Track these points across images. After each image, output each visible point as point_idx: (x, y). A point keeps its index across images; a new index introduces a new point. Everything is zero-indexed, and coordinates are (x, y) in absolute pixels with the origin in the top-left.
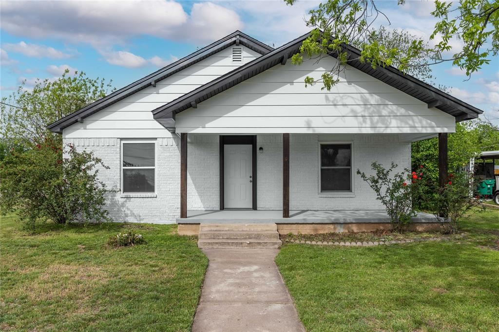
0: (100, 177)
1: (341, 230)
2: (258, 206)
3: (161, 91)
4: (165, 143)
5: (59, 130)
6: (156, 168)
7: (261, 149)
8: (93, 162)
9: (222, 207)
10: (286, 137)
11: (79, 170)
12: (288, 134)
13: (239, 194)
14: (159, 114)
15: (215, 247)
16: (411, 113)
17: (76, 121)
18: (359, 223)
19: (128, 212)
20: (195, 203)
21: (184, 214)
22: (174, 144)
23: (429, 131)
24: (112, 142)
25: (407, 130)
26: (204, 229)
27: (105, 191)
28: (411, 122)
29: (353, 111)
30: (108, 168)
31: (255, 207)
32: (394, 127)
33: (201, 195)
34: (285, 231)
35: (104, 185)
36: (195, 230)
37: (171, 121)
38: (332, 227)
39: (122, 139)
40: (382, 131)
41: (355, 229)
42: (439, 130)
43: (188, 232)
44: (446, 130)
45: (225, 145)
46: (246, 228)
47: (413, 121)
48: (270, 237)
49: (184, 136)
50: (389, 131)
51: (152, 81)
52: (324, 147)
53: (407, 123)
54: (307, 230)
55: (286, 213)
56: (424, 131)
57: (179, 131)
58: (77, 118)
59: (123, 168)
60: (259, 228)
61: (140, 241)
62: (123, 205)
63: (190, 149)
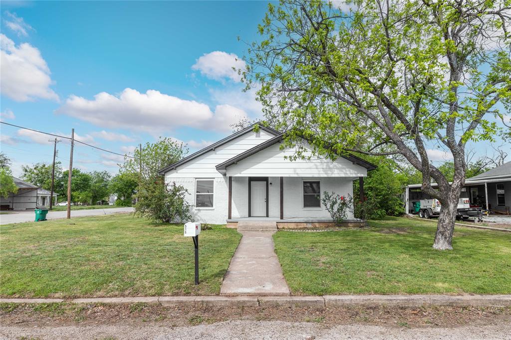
0: (186, 199)
1: (310, 226)
2: (269, 215)
3: (217, 153)
4: (219, 181)
5: (163, 174)
6: (214, 194)
7: (271, 184)
8: (185, 191)
9: (250, 216)
10: (282, 178)
11: (176, 195)
12: (282, 177)
13: (259, 207)
14: (219, 167)
15: (246, 232)
16: (345, 167)
17: (173, 169)
18: (319, 222)
19: (199, 219)
20: (235, 214)
21: (230, 217)
22: (224, 181)
23: (354, 176)
24: (191, 180)
25: (343, 175)
26: (240, 224)
27: (190, 206)
28: (344, 171)
29: (315, 165)
30: (190, 194)
31: (267, 216)
32: (337, 173)
33: (238, 208)
34: (281, 226)
35: (188, 203)
36: (235, 226)
37: (224, 171)
38: (305, 224)
39: (196, 178)
40: (330, 176)
41: (317, 225)
42: (359, 175)
43: (232, 226)
44: (362, 175)
45: (251, 182)
46: (261, 224)
47: (346, 171)
48: (273, 228)
49: (230, 178)
50: (333, 176)
51: (213, 148)
52: (305, 183)
53: (342, 171)
54: (292, 226)
55: (282, 217)
56: (351, 176)
57: (228, 175)
58: (173, 167)
59: (196, 194)
60: (267, 224)
61: (210, 229)
62: (196, 214)
63: (233, 183)
